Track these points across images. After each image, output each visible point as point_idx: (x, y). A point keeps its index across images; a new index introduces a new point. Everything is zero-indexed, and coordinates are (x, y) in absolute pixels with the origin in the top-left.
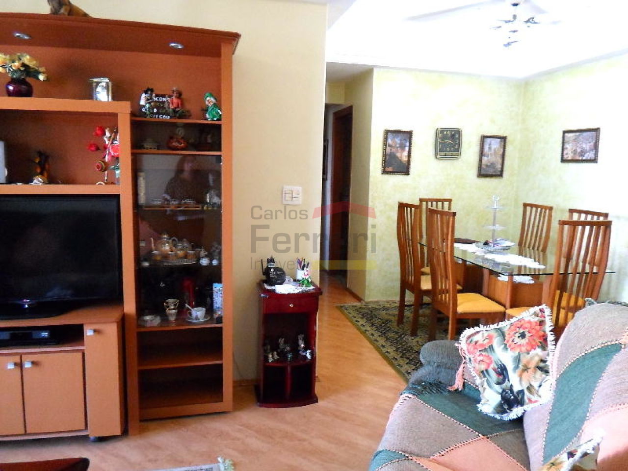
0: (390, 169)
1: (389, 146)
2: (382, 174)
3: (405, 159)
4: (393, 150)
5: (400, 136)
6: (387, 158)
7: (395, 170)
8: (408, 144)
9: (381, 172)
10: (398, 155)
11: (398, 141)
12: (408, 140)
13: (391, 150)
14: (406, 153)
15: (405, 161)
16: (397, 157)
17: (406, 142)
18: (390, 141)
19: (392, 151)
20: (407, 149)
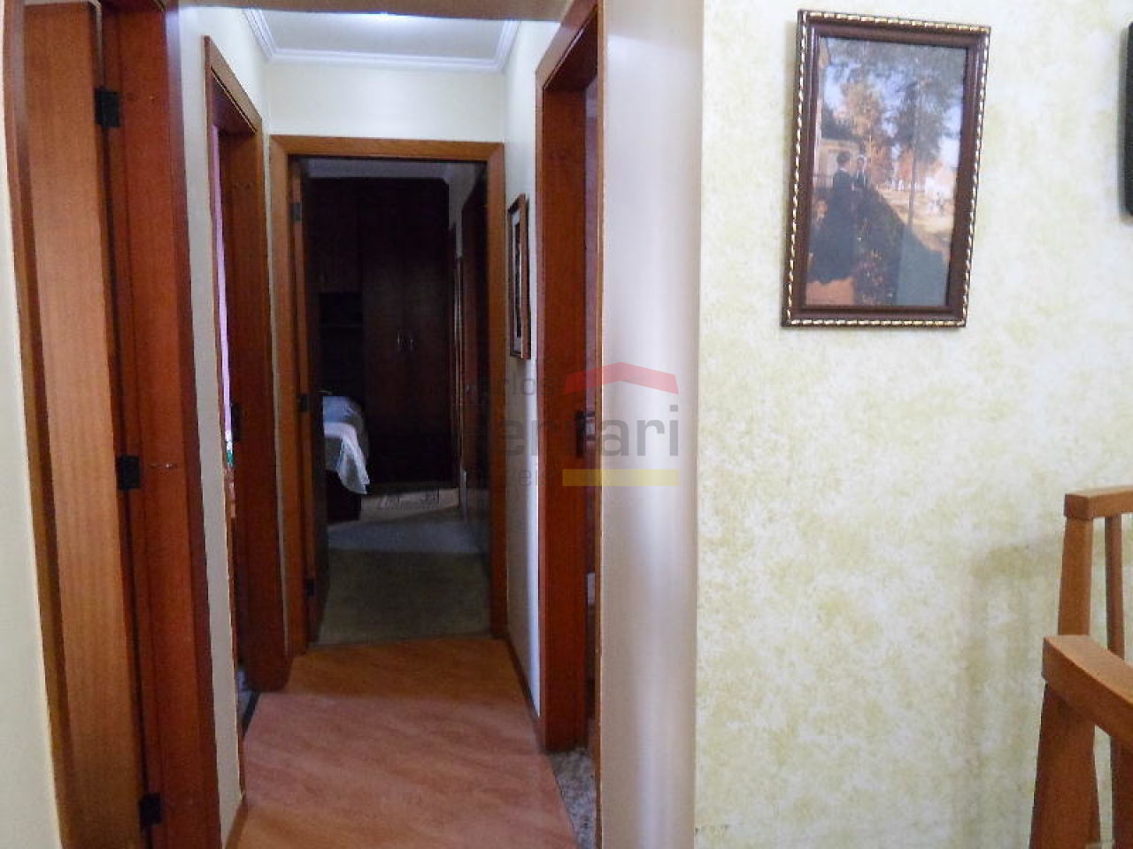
0: (837, 291)
1: (835, 131)
2: (785, 324)
3: (935, 221)
4: (862, 160)
5: (908, 62)
6: (820, 210)
7: (868, 301)
8: (953, 119)
9: (775, 314)
10: (893, 194)
11: (887, 91)
12: (958, 91)
13: (843, 158)
14: (940, 184)
15: (938, 236)
16: (885, 208)
17: (943, 100)
18: (833, 96)
19: (850, 168)
20: (949, 150)
